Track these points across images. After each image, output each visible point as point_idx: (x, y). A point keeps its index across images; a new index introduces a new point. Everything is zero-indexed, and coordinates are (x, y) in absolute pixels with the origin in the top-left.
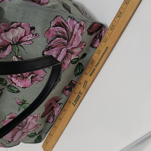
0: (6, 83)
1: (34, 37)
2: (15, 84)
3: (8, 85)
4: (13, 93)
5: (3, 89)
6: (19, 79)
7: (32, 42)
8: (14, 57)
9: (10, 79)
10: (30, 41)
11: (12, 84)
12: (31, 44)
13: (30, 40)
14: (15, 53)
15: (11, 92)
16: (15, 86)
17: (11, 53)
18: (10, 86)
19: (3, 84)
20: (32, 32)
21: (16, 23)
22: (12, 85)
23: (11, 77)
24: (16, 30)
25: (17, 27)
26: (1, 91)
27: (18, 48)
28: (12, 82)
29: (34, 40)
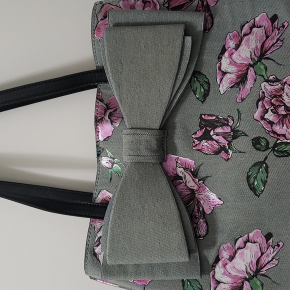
0: (268, 143)
1: (282, 32)
2: (284, 136)
3: (271, 145)
4: (287, 156)
5: (266, 158)
6: (287, 122)
7: (282, 41)
8: (263, 85)
9: (270, 131)
10: (279, 42)
11: (279, 139)
12: (282, 46)
13: (278, 40)
14: (263, 76)
15: (283, 156)
16: (285, 141)
17: (255, 80)
18: (276, 145)
19: (262, 149)
20: (275, 25)
21: (247, 25)
22: (279, 141)
23: (272, 126)
24: (251, 36)
25: (251, 30)
26: (264, 165)
27: (264, 64)
28: (276, 136)
29: (283, 36)
